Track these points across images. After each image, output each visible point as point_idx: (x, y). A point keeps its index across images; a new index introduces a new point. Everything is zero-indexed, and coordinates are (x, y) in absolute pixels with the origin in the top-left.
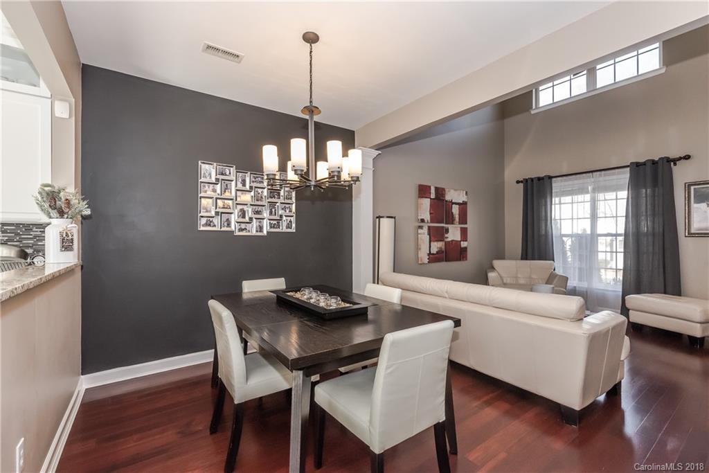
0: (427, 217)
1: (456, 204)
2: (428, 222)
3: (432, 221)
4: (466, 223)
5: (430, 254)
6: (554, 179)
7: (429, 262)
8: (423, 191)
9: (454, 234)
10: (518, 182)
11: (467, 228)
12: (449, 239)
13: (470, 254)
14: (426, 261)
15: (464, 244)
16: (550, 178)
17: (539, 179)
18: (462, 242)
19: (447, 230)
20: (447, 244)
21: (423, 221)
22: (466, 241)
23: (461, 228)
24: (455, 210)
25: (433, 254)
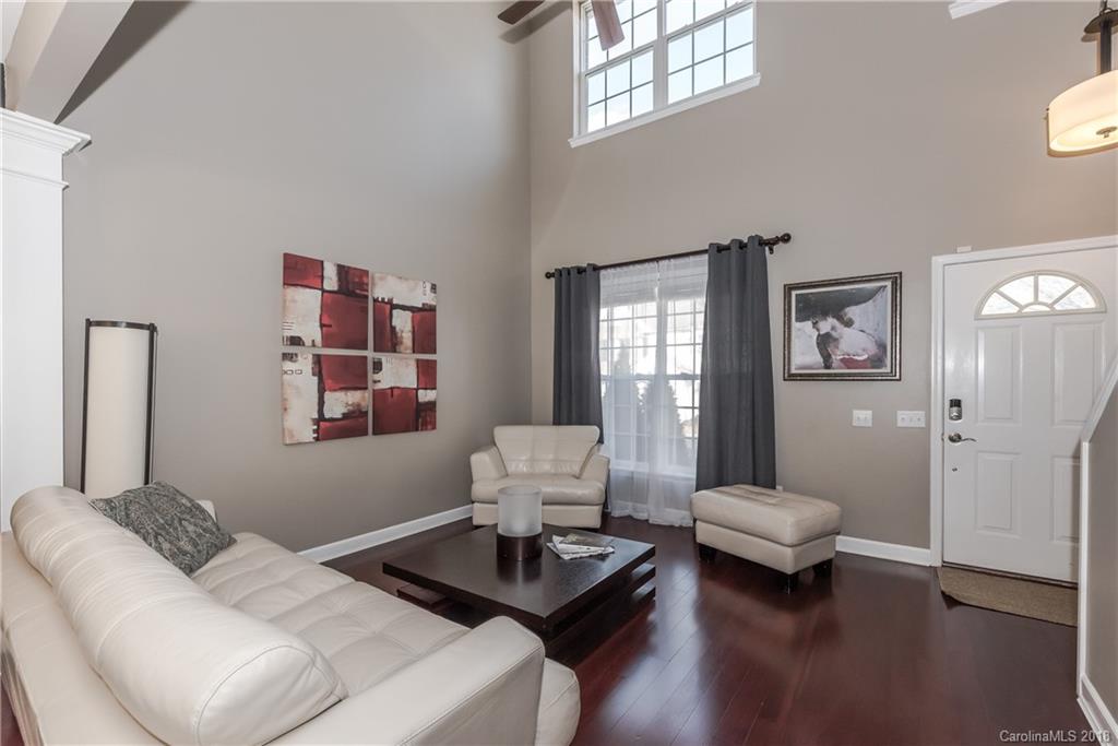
0: (311, 331)
1: (404, 308)
2: (314, 345)
3: (326, 344)
4: (435, 353)
5: (321, 418)
6: (603, 272)
7: (317, 439)
8: (299, 271)
9: (397, 372)
10: (549, 276)
11: (435, 361)
12: (383, 385)
13: (441, 415)
14: (308, 434)
15: (425, 396)
16: (596, 269)
17: (580, 271)
18: (420, 392)
19: (378, 366)
20: (379, 396)
21: (296, 341)
22: (435, 388)
23: (418, 361)
24: (402, 322)
25: (332, 420)
